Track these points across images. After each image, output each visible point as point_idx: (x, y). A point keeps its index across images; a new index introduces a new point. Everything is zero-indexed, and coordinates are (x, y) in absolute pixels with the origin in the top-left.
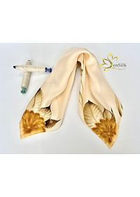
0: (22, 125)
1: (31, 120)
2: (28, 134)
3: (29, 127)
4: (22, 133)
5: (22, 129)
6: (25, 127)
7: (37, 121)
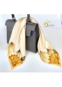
0: (11, 63)
1: (15, 59)
2: (15, 67)
3: (14, 63)
4: (12, 66)
5: (11, 65)
6: (12, 63)
7: (18, 59)
